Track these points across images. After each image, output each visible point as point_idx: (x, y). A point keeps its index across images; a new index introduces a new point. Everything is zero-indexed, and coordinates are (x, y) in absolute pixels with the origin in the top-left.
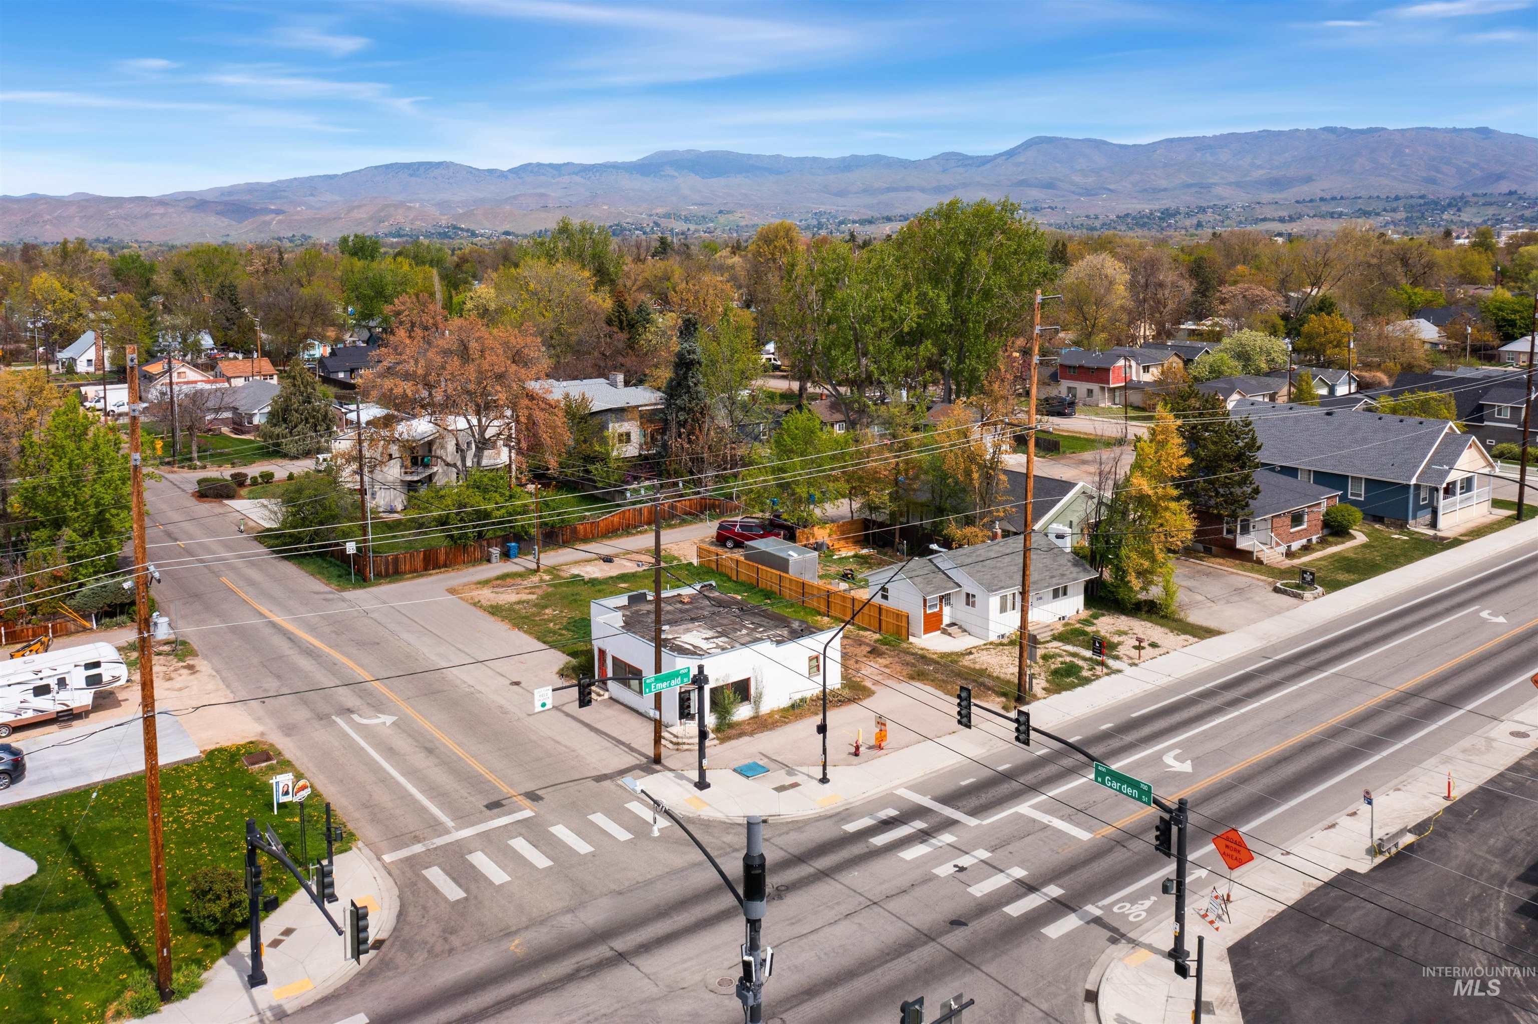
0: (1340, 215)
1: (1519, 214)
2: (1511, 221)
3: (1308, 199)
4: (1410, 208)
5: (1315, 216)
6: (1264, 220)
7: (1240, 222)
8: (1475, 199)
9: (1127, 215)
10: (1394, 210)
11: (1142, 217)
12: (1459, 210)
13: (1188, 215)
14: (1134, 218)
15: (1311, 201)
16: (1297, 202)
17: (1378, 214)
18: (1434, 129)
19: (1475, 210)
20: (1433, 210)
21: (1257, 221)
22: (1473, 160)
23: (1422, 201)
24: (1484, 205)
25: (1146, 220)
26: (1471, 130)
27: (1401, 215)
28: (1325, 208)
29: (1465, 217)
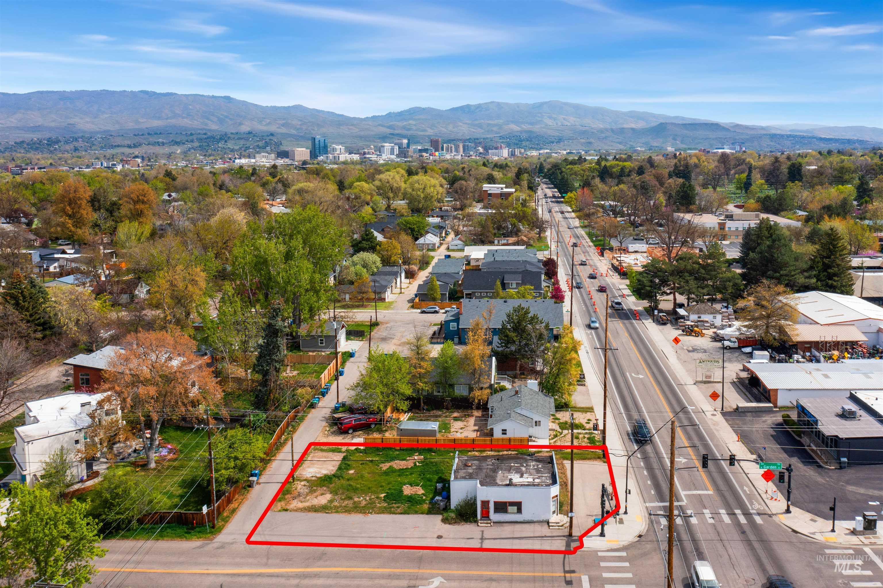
0: (163, 144)
1: (257, 144)
2: (253, 148)
3: (141, 133)
4: (200, 140)
5: (149, 144)
6: (118, 146)
7: (102, 148)
8: (232, 136)
9: (23, 142)
10: (192, 141)
11: (34, 144)
12: (226, 142)
13: (67, 142)
14: (28, 144)
15: (143, 135)
16: (135, 135)
17: (184, 144)
18: (203, 96)
19: (233, 142)
20: (213, 142)
21: (112, 147)
22: (225, 114)
23: (206, 136)
24: (238, 139)
25: (38, 146)
26: (222, 97)
27: (196, 144)
28: (152, 139)
29: (230, 145)
